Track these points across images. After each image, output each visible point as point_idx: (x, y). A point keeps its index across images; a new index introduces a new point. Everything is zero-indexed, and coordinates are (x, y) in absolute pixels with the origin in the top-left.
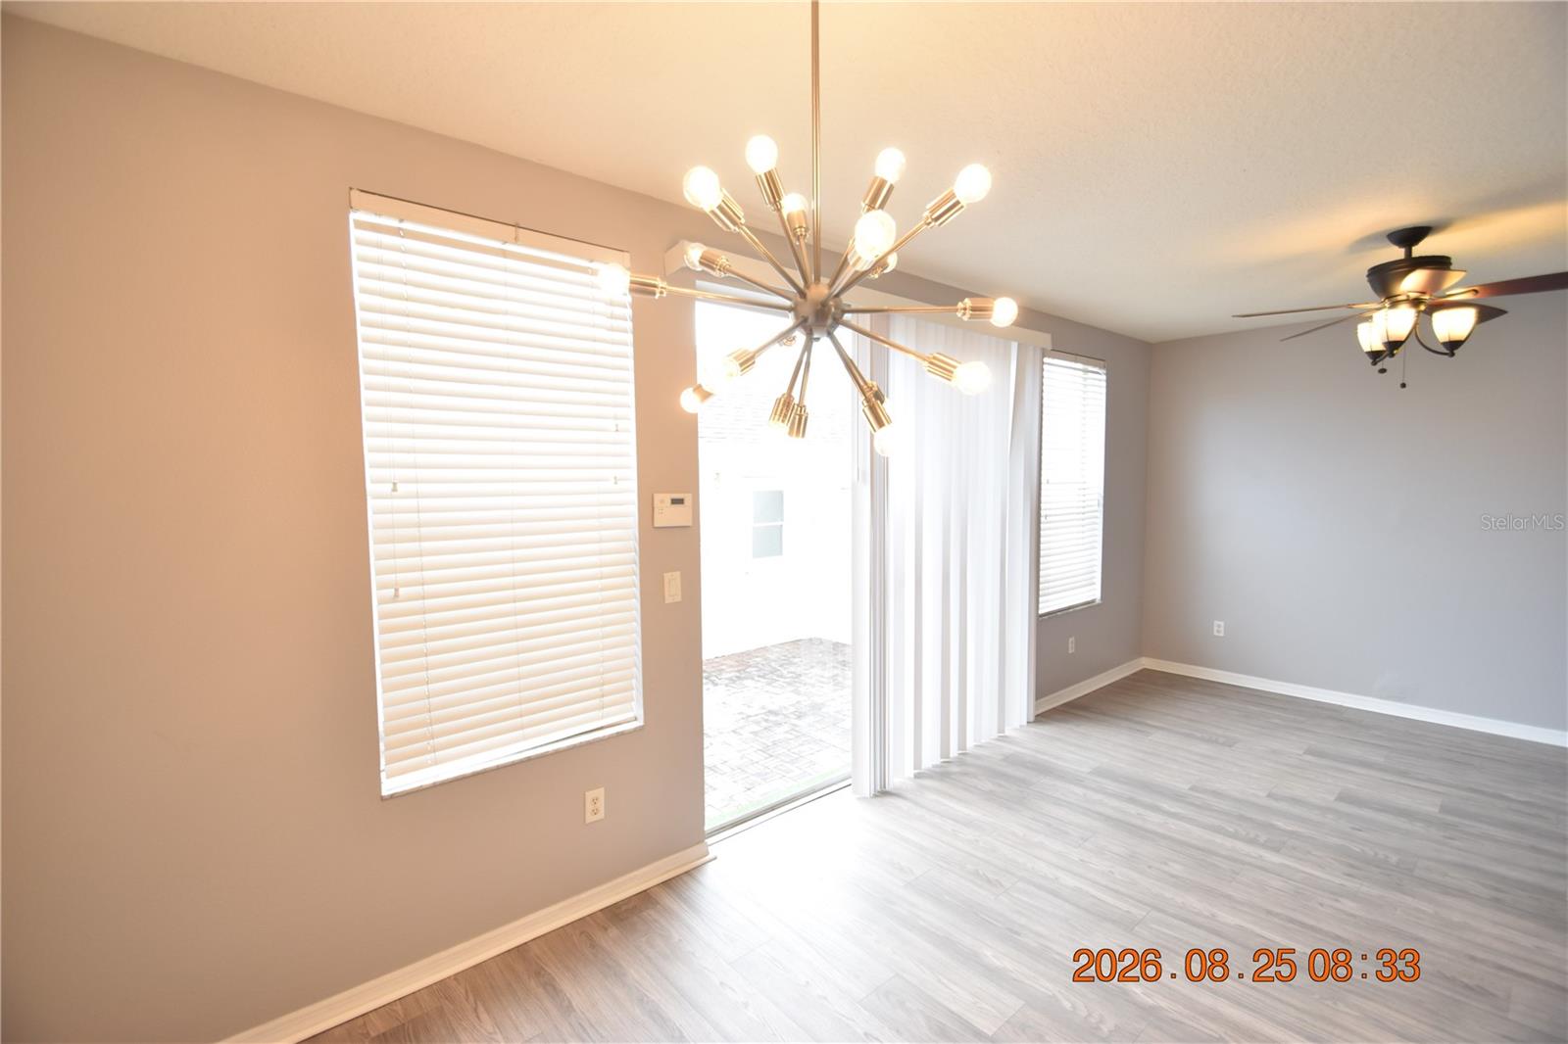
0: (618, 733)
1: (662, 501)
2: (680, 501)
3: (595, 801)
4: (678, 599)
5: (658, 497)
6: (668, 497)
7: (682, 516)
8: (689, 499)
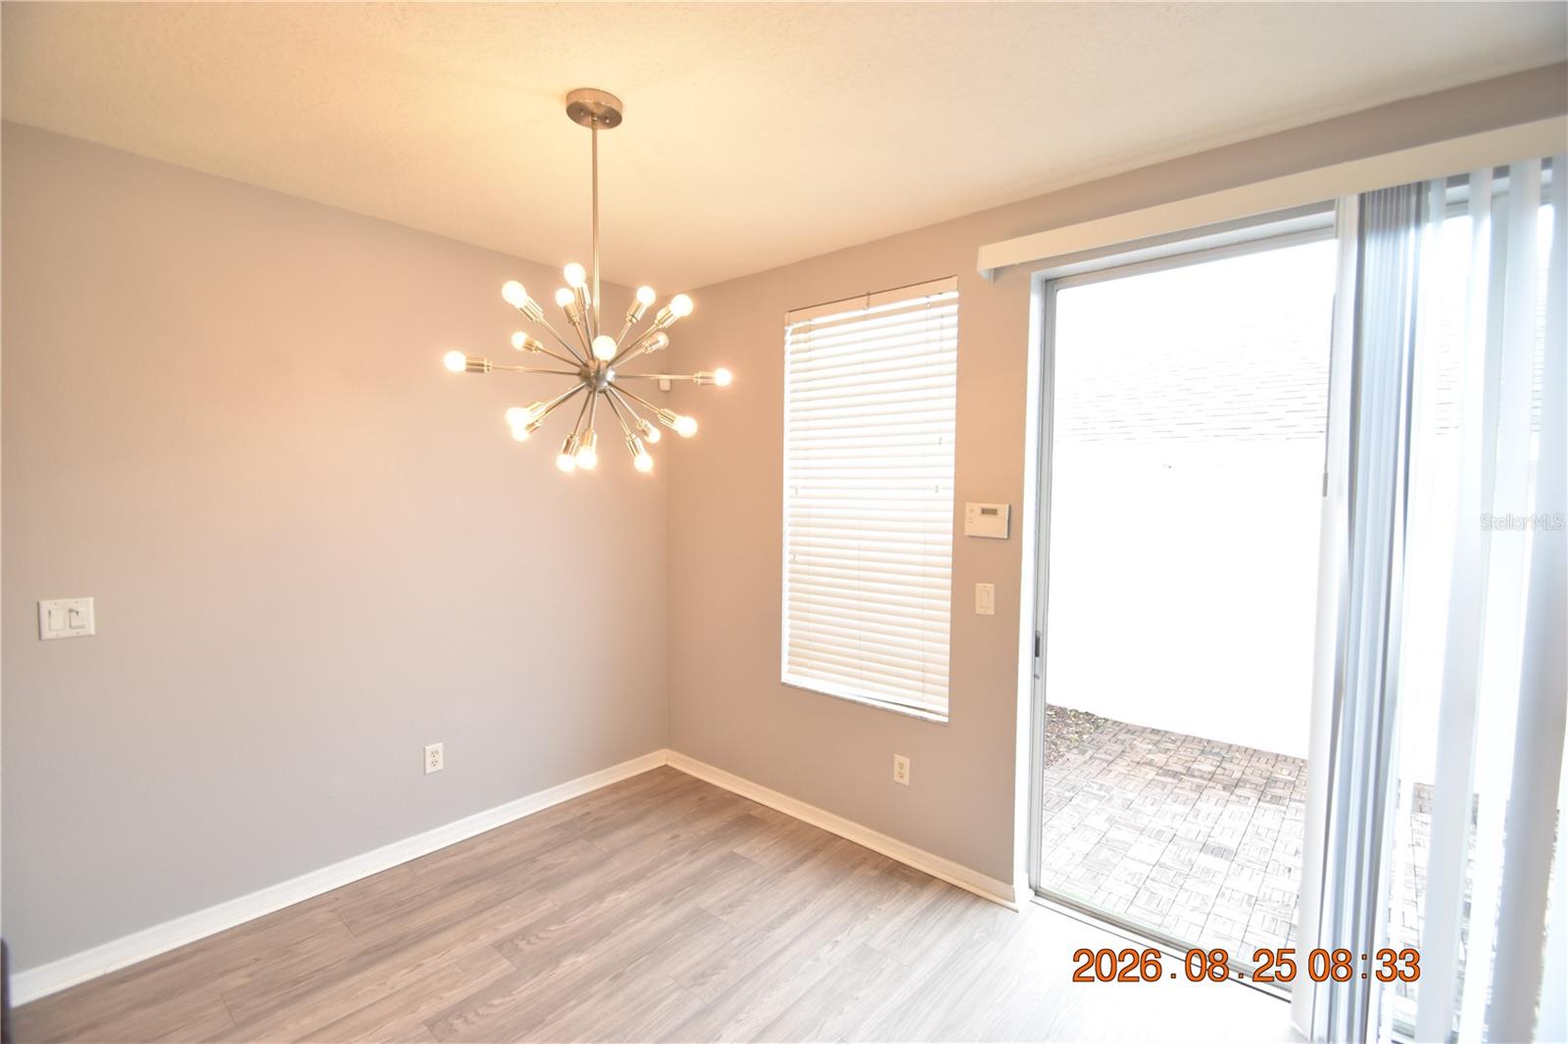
0: (921, 717)
1: (972, 511)
2: (994, 512)
3: (901, 766)
4: (991, 611)
5: (969, 506)
6: (978, 507)
7: (996, 527)
8: (1003, 510)
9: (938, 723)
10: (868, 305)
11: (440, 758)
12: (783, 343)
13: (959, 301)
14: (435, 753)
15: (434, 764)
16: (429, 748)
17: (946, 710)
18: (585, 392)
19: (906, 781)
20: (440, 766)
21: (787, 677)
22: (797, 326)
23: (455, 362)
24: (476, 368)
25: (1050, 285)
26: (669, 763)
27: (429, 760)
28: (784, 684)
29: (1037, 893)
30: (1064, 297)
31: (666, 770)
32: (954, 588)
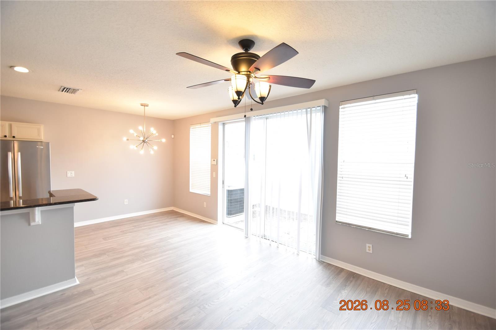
0: (207, 195)
3: (205, 204)
4: (215, 177)
5: (212, 159)
7: (215, 163)
8: (216, 160)
9: (209, 196)
10: (200, 125)
11: (127, 202)
12: (190, 130)
13: (211, 126)
14: (126, 201)
15: (126, 203)
16: (125, 200)
17: (210, 194)
18: (143, 143)
19: (205, 207)
20: (127, 203)
21: (191, 191)
22: (193, 127)
23: (125, 139)
24: (128, 140)
25: (224, 124)
26: (174, 210)
27: (125, 202)
28: (190, 192)
29: (223, 224)
30: (226, 126)
31: (173, 210)
32: (211, 173)
